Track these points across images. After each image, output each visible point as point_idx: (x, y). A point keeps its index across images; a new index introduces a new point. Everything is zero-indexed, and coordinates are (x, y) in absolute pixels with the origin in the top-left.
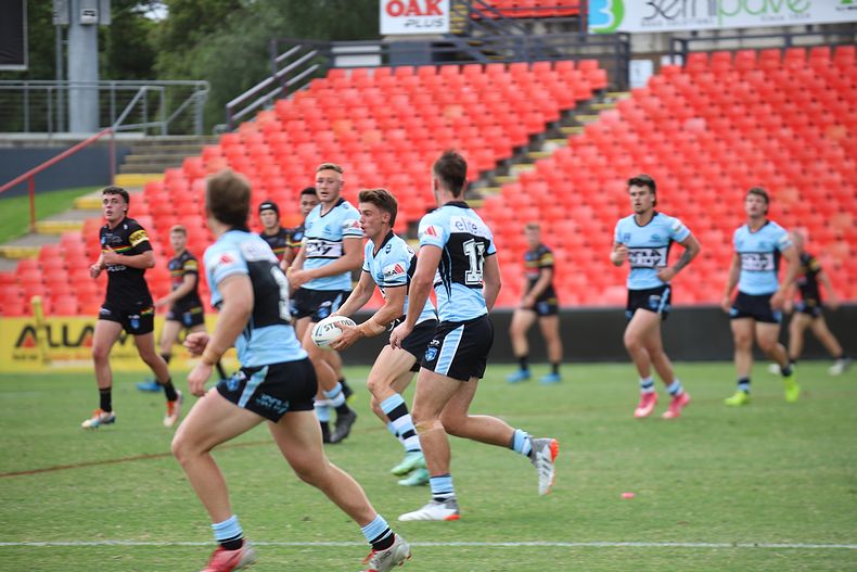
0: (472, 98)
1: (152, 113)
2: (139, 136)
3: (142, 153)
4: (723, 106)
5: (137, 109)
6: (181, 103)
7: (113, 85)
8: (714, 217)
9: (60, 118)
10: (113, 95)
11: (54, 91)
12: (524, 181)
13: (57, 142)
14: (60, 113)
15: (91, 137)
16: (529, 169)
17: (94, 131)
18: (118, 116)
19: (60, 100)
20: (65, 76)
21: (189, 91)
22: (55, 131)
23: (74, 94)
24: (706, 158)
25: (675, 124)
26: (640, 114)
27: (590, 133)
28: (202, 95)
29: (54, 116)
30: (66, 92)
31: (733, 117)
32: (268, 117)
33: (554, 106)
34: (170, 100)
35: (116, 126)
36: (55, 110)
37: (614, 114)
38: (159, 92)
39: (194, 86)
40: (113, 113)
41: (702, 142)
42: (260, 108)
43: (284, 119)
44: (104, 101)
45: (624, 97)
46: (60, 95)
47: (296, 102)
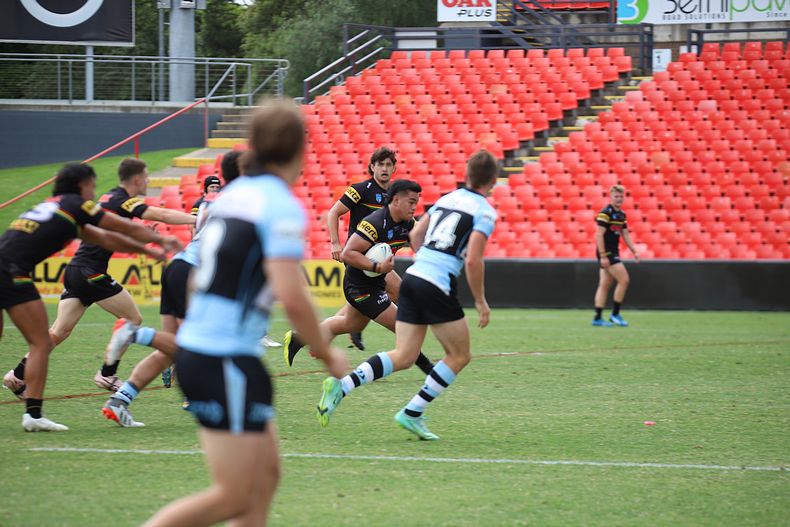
0: (516, 78)
1: (240, 86)
2: (229, 105)
3: (231, 120)
4: (733, 89)
5: (227, 83)
6: (265, 78)
7: (207, 61)
8: (723, 186)
9: (161, 88)
10: (207, 70)
11: (157, 65)
12: (559, 150)
13: (159, 108)
14: (161, 84)
15: (189, 105)
16: (564, 141)
17: (191, 100)
18: (211, 88)
19: (161, 73)
20: (166, 53)
21: (272, 68)
22: (157, 100)
23: (173, 68)
24: (717, 133)
25: (691, 104)
26: (661, 94)
27: (616, 110)
28: (283, 72)
29: (157, 86)
30: (167, 65)
31: (741, 99)
32: (340, 90)
33: (586, 87)
34: (255, 75)
35: (209, 97)
36: (157, 81)
37: (639, 95)
38: (247, 67)
39: (277, 63)
40: (207, 85)
41: (714, 121)
42: (333, 83)
43: (353, 93)
44: (199, 74)
45: (647, 80)
46: (161, 69)
47: (363, 79)
